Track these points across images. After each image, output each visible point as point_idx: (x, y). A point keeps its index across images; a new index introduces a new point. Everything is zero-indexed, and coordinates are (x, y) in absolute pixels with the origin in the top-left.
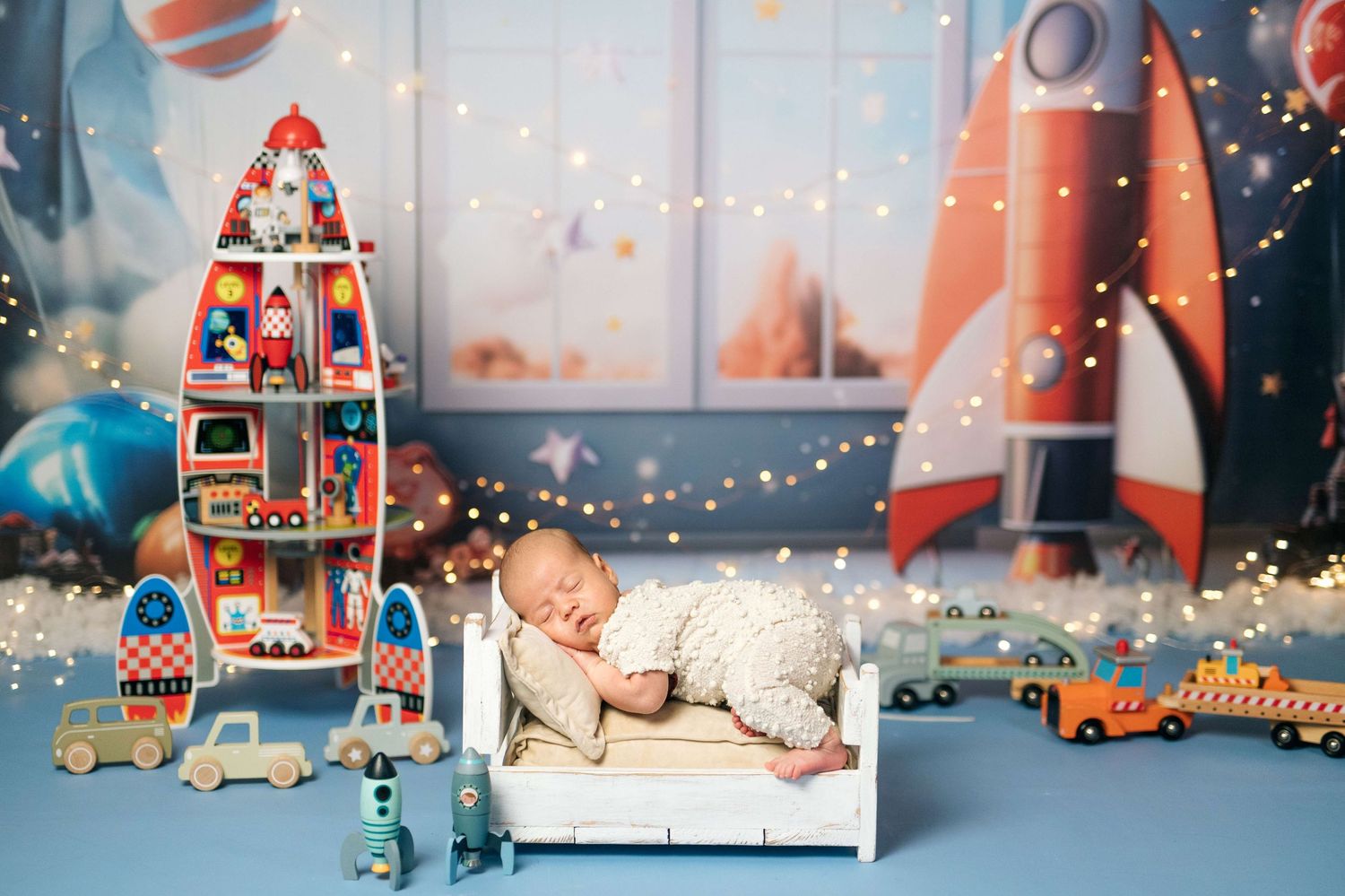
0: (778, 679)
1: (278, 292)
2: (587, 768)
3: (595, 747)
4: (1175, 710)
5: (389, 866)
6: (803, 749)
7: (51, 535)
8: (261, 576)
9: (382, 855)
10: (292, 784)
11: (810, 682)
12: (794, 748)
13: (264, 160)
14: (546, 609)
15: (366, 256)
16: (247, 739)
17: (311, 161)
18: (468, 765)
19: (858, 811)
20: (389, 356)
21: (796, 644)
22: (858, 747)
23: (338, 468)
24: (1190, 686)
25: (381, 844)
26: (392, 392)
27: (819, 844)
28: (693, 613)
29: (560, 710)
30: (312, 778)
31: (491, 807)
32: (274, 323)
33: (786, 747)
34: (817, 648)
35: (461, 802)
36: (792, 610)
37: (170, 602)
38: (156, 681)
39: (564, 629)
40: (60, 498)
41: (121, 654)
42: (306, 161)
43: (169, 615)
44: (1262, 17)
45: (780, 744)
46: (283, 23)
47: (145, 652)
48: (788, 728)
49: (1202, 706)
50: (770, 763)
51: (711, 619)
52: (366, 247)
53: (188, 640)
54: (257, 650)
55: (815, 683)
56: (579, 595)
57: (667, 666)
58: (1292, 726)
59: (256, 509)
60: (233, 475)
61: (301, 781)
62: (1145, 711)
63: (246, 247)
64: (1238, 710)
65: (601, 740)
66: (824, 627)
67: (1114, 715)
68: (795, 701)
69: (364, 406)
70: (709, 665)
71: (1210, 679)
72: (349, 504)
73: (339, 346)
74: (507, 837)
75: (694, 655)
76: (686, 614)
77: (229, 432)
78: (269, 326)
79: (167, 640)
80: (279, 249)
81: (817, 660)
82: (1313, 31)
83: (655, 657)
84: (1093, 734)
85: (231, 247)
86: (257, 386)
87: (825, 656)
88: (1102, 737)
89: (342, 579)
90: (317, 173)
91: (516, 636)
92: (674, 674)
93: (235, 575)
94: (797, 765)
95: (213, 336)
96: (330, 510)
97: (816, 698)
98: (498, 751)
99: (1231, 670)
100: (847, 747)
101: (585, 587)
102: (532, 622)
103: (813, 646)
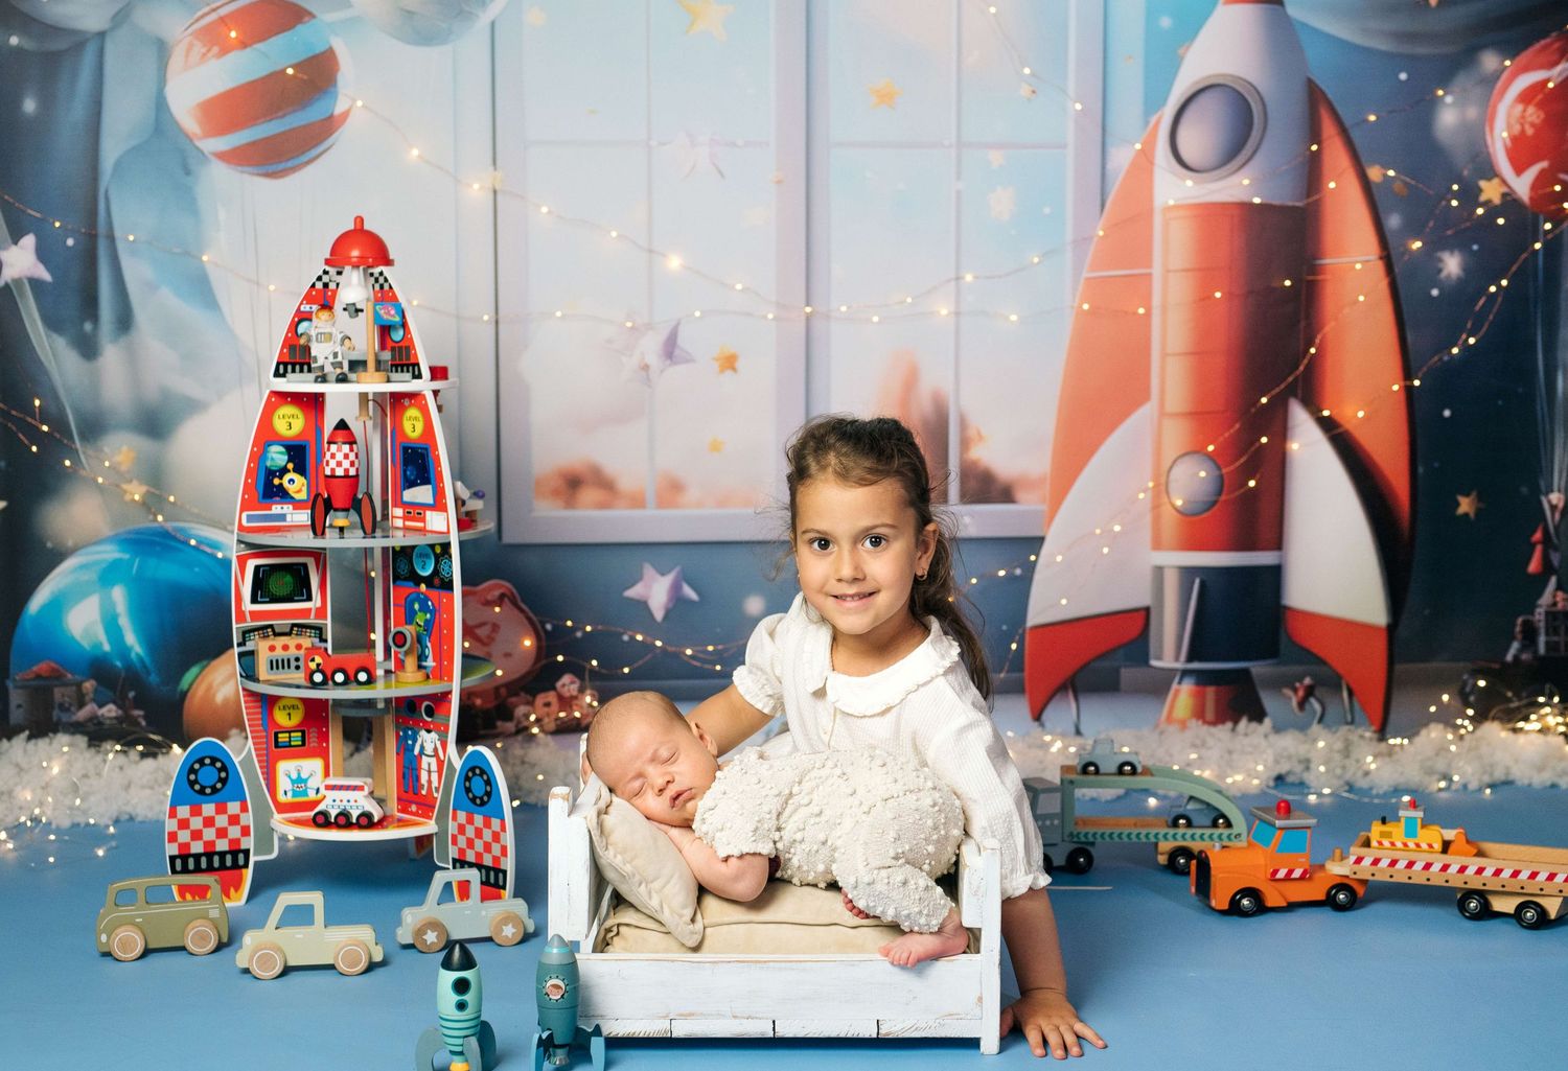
0: (893, 858)
1: (342, 425)
2: (685, 955)
3: (692, 933)
4: (1347, 877)
5: (469, 1065)
6: (921, 933)
7: (89, 685)
8: (324, 737)
9: (461, 1053)
10: (362, 970)
11: (927, 861)
12: (911, 931)
13: (326, 279)
14: (637, 784)
15: (437, 385)
16: (311, 922)
17: (377, 280)
18: (554, 954)
19: (980, 999)
20: (465, 494)
21: (910, 821)
22: (980, 930)
23: (409, 618)
24: (1363, 851)
25: (460, 1041)
26: (469, 534)
27: (938, 1036)
28: (796, 790)
29: (654, 895)
30: (384, 963)
31: (580, 999)
32: (337, 460)
33: (903, 933)
34: (935, 824)
35: (547, 994)
36: (905, 785)
37: (224, 768)
38: (209, 855)
39: (657, 804)
40: (99, 645)
41: (171, 825)
42: (372, 280)
43: (224, 781)
44: (1449, 99)
45: (895, 928)
46: (345, 115)
47: (196, 823)
48: (905, 912)
49: (1376, 874)
50: (884, 948)
51: (815, 796)
52: (439, 373)
53: (244, 809)
54: (321, 820)
55: (933, 863)
56: (673, 768)
57: (766, 849)
58: (1482, 895)
59: (318, 665)
60: (294, 625)
61: (372, 967)
62: (1310, 878)
63: (306, 376)
64: (1418, 876)
65: (699, 925)
66: (941, 801)
67: (1273, 883)
68: (912, 882)
69: (438, 550)
70: (815, 848)
71: (1386, 843)
72: (421, 657)
73: (411, 484)
74: (597, 1031)
75: (798, 836)
76: (787, 792)
77: (288, 579)
78: (333, 463)
79: (221, 809)
80: (342, 379)
81: (935, 837)
82: (1509, 115)
83: (753, 838)
84: (1250, 905)
85: (290, 375)
86: (319, 531)
87: (943, 832)
88: (1261, 908)
89: (415, 741)
90: (384, 294)
91: (606, 813)
92: (777, 857)
93: (296, 737)
94: (913, 950)
95: (271, 474)
96: (400, 665)
97: (934, 878)
98: (587, 937)
99: (1410, 833)
100: (968, 929)
101: (680, 760)
102: (621, 796)
103: (930, 822)
